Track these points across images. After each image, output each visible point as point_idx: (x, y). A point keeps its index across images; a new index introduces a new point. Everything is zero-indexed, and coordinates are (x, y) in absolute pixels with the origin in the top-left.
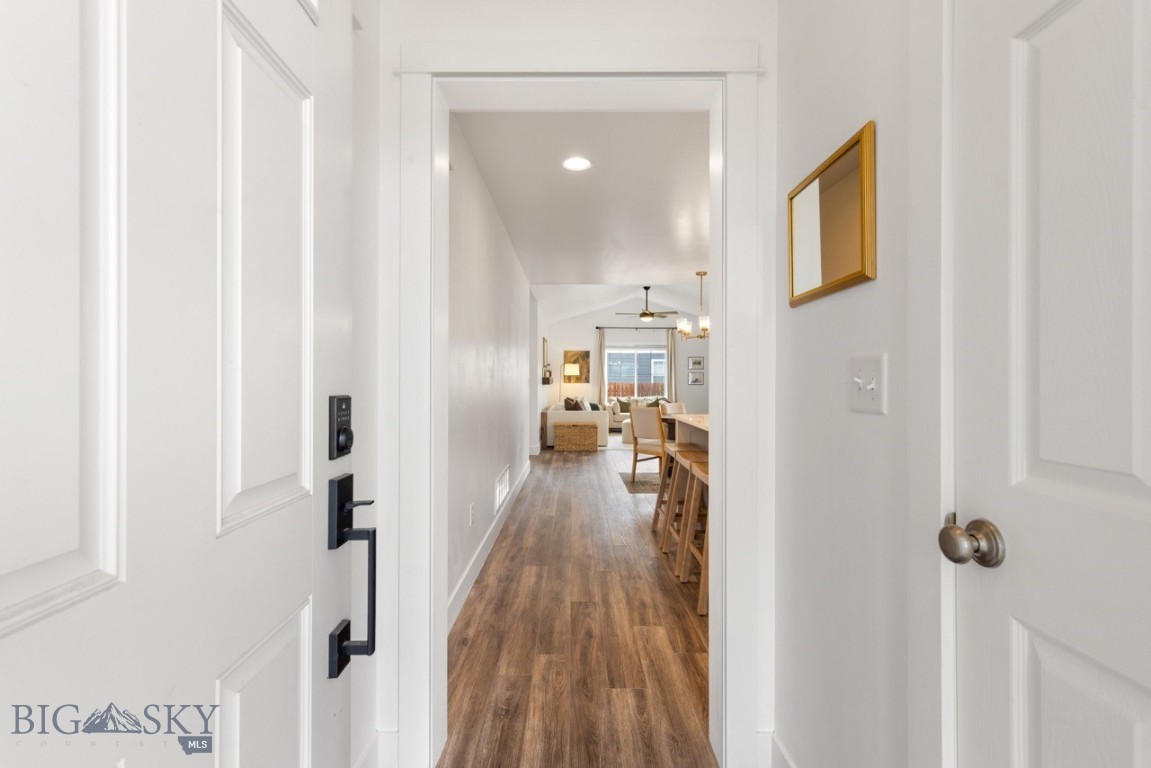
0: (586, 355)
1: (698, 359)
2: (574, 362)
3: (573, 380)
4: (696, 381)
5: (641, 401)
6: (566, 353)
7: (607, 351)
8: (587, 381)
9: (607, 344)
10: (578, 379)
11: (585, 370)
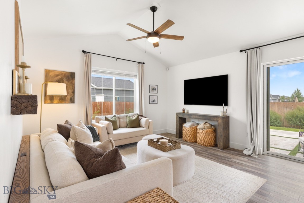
0: (72, 76)
1: (155, 87)
2: (59, 81)
3: (55, 101)
4: (154, 100)
5: (123, 118)
6: (47, 72)
7: (93, 74)
8: (72, 101)
9: (93, 68)
10: (62, 99)
11: (70, 91)
